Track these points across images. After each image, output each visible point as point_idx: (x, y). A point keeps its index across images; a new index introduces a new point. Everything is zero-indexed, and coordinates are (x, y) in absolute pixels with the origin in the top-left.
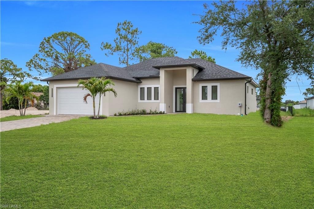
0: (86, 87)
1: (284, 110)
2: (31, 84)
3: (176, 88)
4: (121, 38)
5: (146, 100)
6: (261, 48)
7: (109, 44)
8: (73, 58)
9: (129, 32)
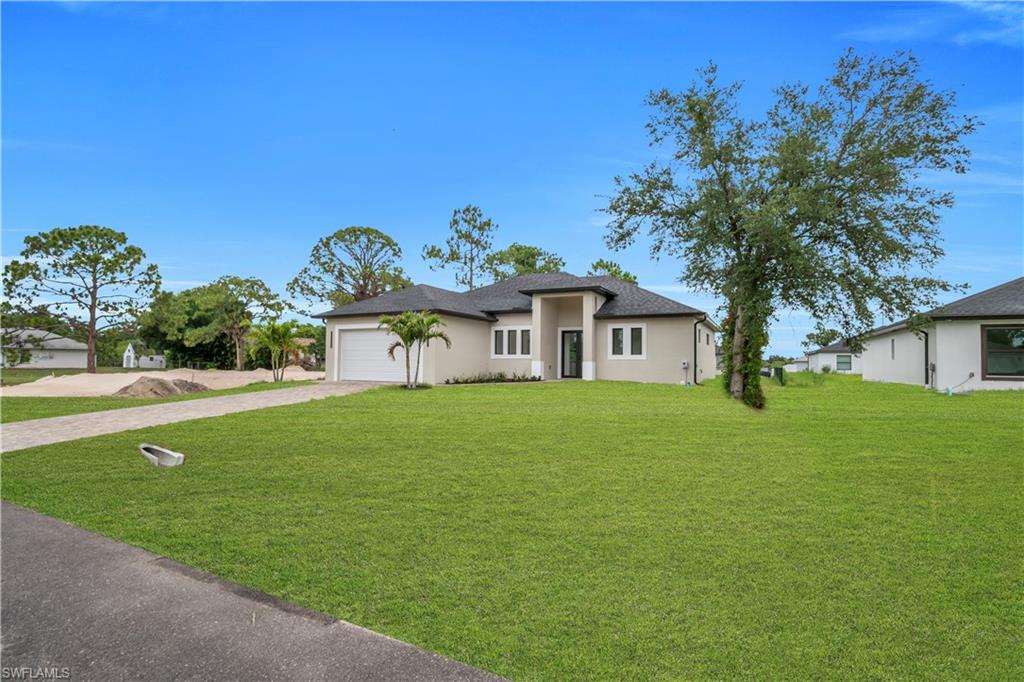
0: (393, 330)
1: (768, 375)
2: (293, 323)
3: (564, 333)
4: (459, 237)
5: (505, 355)
6: (723, 258)
7: (437, 248)
8: (370, 275)
9: (474, 227)
